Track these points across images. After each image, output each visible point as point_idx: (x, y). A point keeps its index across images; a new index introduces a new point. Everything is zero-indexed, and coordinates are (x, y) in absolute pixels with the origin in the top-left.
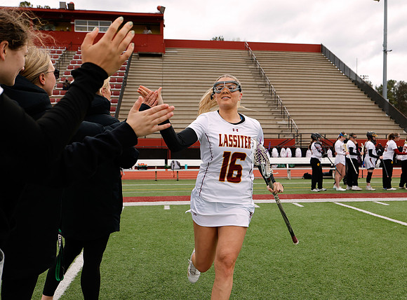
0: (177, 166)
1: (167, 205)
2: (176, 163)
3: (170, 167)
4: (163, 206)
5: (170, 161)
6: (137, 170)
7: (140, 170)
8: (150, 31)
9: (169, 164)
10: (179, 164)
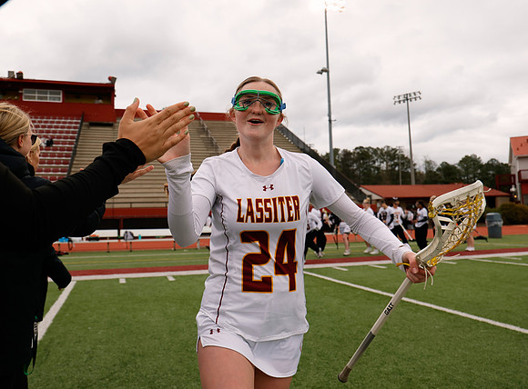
0: (130, 237)
1: (122, 278)
2: (129, 234)
3: (123, 238)
4: (118, 280)
5: (123, 232)
6: (88, 242)
7: (92, 242)
8: (100, 101)
9: (122, 235)
10: (132, 234)
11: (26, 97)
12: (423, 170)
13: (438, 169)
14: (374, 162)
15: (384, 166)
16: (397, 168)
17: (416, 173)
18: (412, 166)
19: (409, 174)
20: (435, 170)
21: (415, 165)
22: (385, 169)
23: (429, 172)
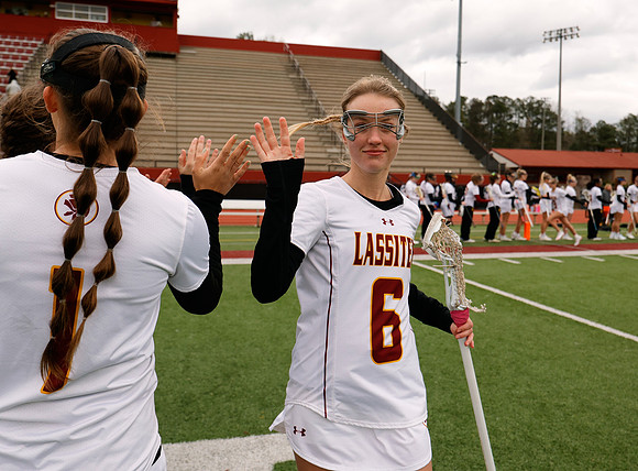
11: (60, 14)
12: (572, 130)
13: (593, 129)
14: (511, 117)
15: (523, 122)
16: (539, 126)
17: (563, 134)
18: (559, 123)
19: (554, 135)
20: (588, 130)
21: (563, 122)
22: (524, 126)
23: (581, 133)
